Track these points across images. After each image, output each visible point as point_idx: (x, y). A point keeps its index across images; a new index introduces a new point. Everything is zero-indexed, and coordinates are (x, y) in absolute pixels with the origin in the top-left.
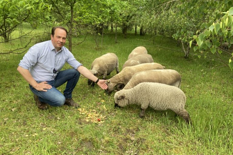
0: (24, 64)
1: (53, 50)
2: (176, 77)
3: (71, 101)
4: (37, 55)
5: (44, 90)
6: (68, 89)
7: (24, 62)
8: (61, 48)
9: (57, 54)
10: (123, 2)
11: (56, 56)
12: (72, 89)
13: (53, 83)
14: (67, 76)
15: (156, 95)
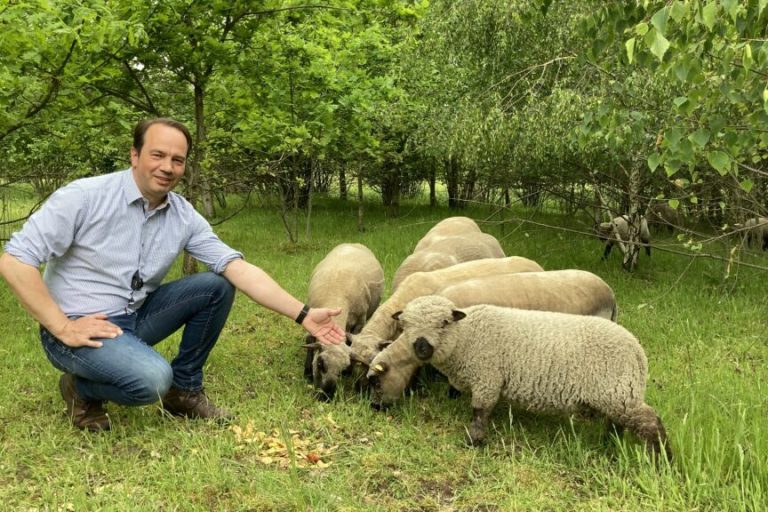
0: (25, 246)
1: (136, 203)
2: (595, 294)
3: (199, 401)
4: (74, 217)
5: (92, 343)
6: (187, 351)
7: (26, 238)
8: (165, 198)
9: (150, 218)
10: (381, 78)
11: (145, 225)
12: (202, 354)
13: (129, 323)
14: (185, 301)
15: (530, 351)
